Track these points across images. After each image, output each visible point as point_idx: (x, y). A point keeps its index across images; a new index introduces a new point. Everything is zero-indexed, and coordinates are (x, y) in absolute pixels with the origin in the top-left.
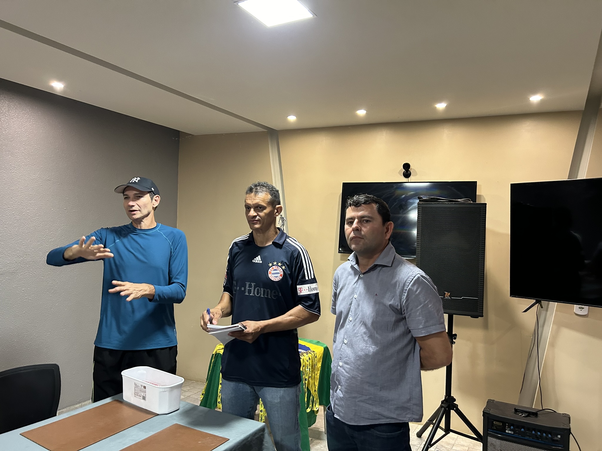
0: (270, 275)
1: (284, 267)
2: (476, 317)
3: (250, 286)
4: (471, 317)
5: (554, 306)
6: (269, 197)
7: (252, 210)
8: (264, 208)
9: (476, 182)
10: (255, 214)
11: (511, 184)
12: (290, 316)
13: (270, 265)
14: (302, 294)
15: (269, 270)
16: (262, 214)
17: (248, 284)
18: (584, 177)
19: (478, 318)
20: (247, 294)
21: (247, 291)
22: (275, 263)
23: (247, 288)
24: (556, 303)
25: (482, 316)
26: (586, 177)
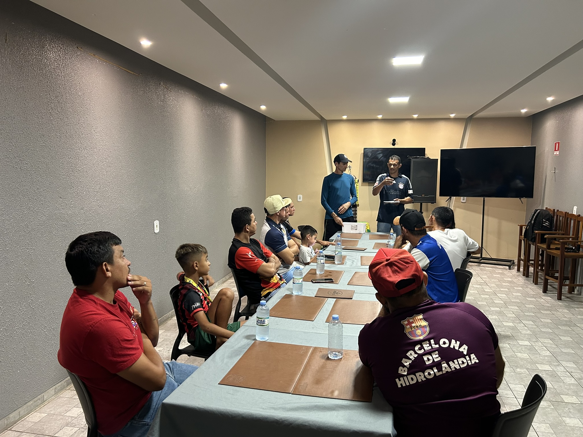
0: (399, 187)
1: (404, 184)
2: (433, 203)
3: (392, 191)
4: (431, 203)
5: (454, 198)
6: (398, 161)
7: (392, 165)
8: (396, 165)
9: (425, 148)
10: (393, 167)
11: (441, 150)
12: (407, 199)
13: (399, 183)
14: (409, 193)
15: (399, 185)
16: (395, 167)
17: (391, 190)
18: (465, 147)
19: (434, 203)
20: (391, 193)
21: (391, 192)
22: (401, 183)
23: (391, 191)
24: (455, 197)
25: (436, 203)
26: (467, 147)
